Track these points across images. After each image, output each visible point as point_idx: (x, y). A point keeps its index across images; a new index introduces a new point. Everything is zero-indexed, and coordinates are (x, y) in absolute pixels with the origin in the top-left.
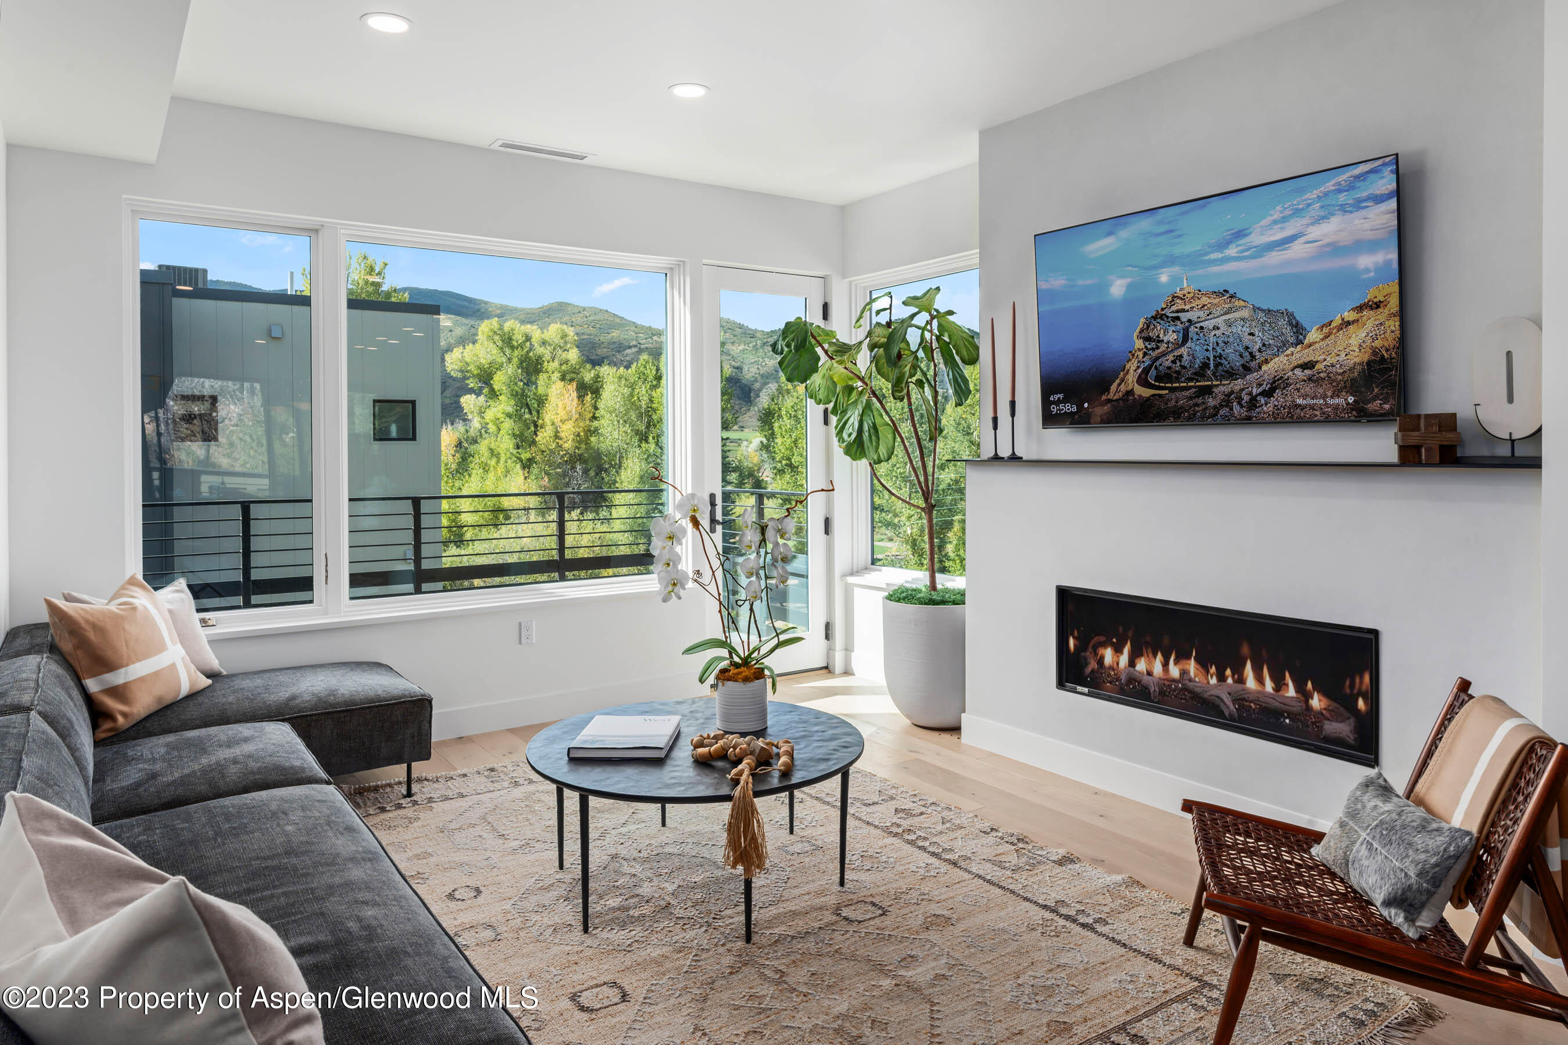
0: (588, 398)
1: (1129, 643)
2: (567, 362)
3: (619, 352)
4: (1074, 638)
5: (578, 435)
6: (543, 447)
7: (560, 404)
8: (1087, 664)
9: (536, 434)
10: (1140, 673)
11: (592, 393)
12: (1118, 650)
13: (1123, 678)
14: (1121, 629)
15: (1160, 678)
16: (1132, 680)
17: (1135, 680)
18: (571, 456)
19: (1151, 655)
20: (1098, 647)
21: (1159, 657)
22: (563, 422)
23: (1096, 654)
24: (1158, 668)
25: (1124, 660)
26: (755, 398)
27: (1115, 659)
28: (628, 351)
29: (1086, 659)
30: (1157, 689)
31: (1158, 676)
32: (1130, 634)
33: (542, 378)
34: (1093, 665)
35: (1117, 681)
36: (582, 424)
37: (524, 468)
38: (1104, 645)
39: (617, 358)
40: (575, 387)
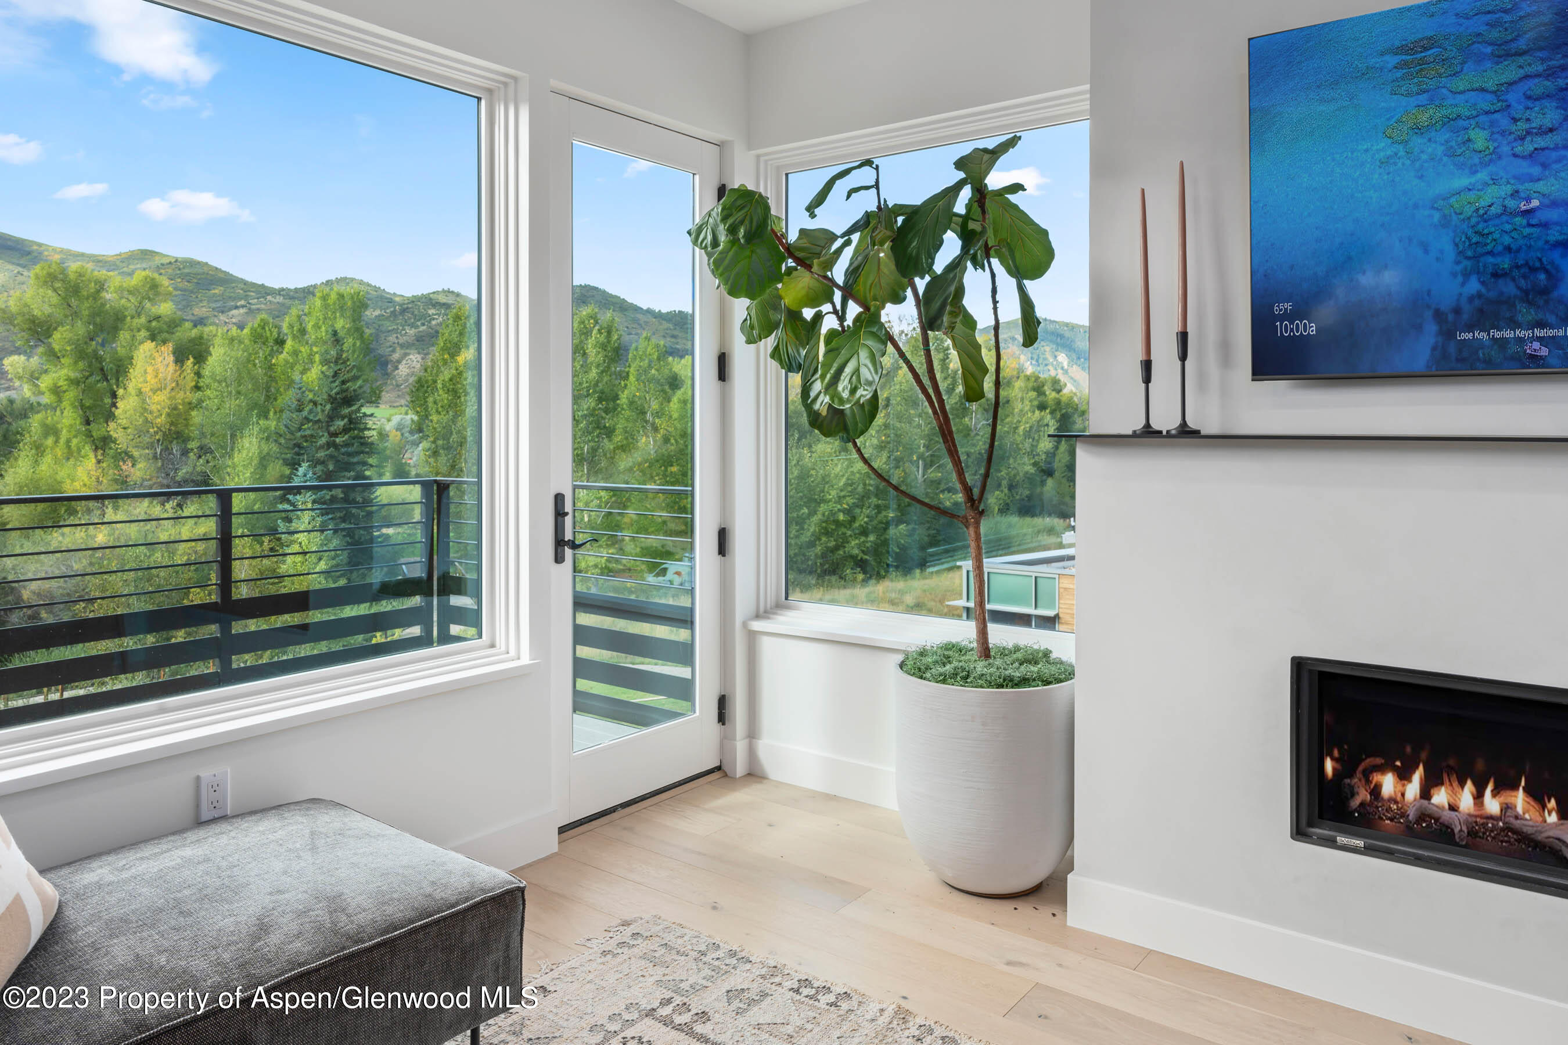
0: (190, 362)
1: (1421, 767)
2: (158, 318)
3: (223, 312)
4: (1332, 759)
5: (175, 408)
6: (124, 422)
7: (150, 369)
8: (1353, 795)
9: (114, 405)
10: (1437, 807)
11: (195, 358)
12: (1404, 776)
13: (1412, 814)
14: (1408, 749)
15: (1470, 815)
16: (1423, 816)
17: (1431, 817)
18: (164, 434)
19: (1455, 784)
20: (1372, 772)
21: (1469, 786)
22: (154, 391)
23: (1368, 781)
24: (1466, 799)
25: (1413, 789)
26: (394, 371)
27: (1399, 788)
28: (235, 312)
29: (1351, 787)
30: (1465, 829)
31: (1467, 811)
32: (1424, 755)
33: (124, 336)
34: (1363, 795)
35: (1401, 817)
36: (181, 395)
37: (96, 449)
38: (1382, 769)
39: (219, 320)
40: (171, 349)
